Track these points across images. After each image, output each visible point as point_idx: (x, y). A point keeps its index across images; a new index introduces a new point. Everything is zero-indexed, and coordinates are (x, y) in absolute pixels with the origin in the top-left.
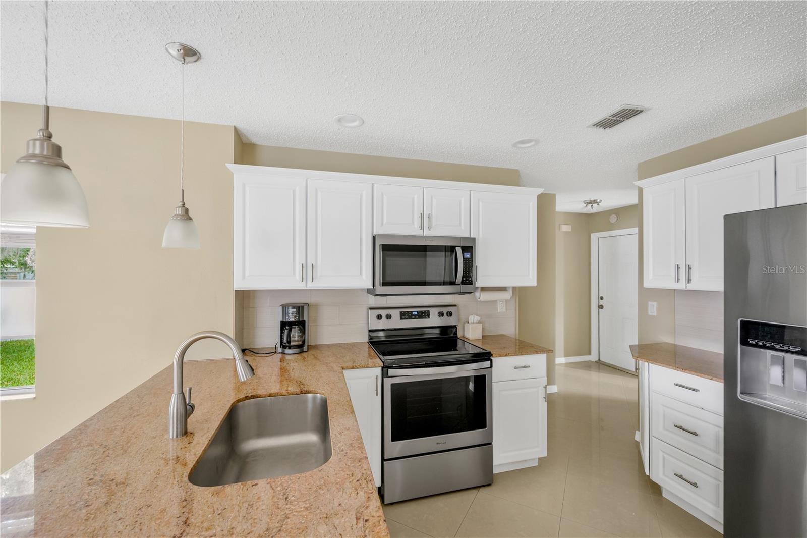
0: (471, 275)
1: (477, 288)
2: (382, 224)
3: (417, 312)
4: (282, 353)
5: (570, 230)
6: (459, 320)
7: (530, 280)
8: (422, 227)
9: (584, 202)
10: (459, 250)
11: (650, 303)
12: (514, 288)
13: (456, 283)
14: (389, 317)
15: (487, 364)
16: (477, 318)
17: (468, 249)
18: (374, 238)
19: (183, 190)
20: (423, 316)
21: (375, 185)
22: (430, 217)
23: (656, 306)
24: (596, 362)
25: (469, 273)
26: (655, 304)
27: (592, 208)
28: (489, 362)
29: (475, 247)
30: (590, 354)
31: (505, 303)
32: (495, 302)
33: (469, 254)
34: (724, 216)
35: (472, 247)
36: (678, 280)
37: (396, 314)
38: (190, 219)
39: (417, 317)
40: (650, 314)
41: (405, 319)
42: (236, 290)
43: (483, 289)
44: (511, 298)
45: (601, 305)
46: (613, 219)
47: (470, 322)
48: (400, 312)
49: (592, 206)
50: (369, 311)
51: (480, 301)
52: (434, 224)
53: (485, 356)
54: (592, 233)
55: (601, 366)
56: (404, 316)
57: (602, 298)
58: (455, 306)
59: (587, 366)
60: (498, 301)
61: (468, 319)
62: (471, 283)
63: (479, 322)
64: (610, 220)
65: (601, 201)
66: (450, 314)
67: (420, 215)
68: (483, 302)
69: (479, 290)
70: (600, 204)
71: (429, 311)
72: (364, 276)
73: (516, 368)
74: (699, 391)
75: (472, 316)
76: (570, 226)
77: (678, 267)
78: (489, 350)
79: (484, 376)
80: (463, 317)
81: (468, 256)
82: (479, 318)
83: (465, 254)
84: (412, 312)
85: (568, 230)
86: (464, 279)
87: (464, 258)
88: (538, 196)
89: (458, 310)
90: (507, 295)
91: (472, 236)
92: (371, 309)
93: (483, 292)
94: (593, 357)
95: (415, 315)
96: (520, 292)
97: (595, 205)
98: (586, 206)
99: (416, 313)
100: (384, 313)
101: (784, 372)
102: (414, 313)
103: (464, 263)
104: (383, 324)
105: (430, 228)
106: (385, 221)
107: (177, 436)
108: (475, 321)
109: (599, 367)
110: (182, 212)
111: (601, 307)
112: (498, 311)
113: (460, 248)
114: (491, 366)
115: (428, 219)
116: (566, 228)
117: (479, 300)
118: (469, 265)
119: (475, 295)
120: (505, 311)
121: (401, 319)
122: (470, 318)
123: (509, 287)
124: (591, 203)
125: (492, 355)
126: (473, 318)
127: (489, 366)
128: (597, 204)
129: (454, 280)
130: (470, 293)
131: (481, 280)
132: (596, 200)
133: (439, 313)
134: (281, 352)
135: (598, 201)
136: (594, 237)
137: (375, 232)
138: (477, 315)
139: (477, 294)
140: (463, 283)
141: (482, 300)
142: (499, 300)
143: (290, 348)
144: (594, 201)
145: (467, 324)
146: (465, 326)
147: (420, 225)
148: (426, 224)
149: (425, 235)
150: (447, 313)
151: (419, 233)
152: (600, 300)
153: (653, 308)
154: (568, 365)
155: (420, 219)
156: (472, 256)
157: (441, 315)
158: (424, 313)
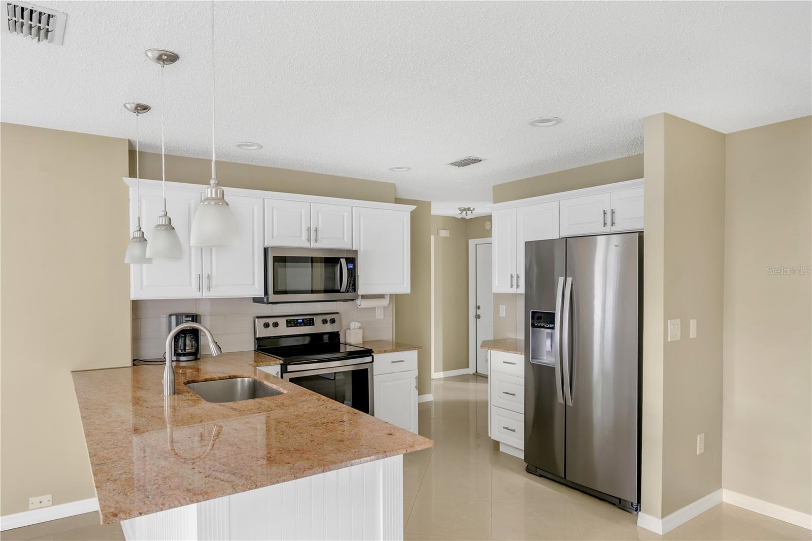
1: (359, 295)
2: (273, 237)
3: (303, 320)
4: (175, 361)
5: (448, 236)
6: (341, 326)
7: (404, 288)
8: (309, 240)
9: (459, 208)
10: (343, 261)
11: (501, 306)
12: (391, 295)
13: (341, 291)
14: (276, 325)
15: (369, 359)
16: (358, 325)
17: (352, 261)
18: (266, 250)
19: (139, 217)
20: (308, 323)
21: (266, 201)
22: (316, 230)
23: (504, 308)
24: (473, 374)
26: (504, 307)
27: (467, 215)
28: (371, 357)
29: (357, 257)
30: (468, 367)
31: (383, 310)
32: (374, 309)
33: (352, 265)
34: (525, 242)
35: (355, 258)
36: (512, 286)
37: (282, 322)
38: (146, 240)
39: (302, 324)
40: (501, 315)
41: (291, 326)
42: (133, 301)
43: (364, 297)
44: (389, 304)
45: (479, 315)
46: (488, 226)
47: (351, 329)
48: (287, 320)
49: (466, 213)
50: (257, 320)
51: (361, 308)
52: (320, 236)
53: (367, 353)
54: (470, 239)
55: (478, 378)
56: (290, 323)
57: (479, 308)
58: (337, 313)
59: (464, 378)
60: (377, 309)
61: (350, 326)
62: (354, 291)
63: (360, 328)
64: (485, 227)
65: (474, 209)
66: (333, 321)
67: (307, 229)
68: (364, 308)
69: (360, 297)
70: (473, 211)
71: (313, 319)
72: (256, 286)
73: (393, 362)
74: (516, 364)
75: (353, 323)
76: (448, 231)
77: (512, 277)
78: (370, 348)
79: (367, 369)
80: (344, 324)
81: (351, 266)
82: (360, 325)
83: (348, 264)
84: (297, 320)
85: (447, 236)
86: (348, 287)
87: (347, 268)
88: (411, 212)
89: (341, 317)
90: (385, 302)
91: (354, 249)
92: (258, 317)
93: (364, 300)
94: (471, 370)
95: (300, 323)
96: (397, 299)
97: (469, 212)
98: (460, 214)
99: (301, 321)
100: (271, 321)
101: (552, 342)
102: (299, 321)
103: (348, 272)
104: (271, 332)
105: (316, 241)
106: (275, 234)
107: (170, 395)
108: (356, 328)
109: (476, 379)
110: (139, 235)
111: (478, 317)
112: (377, 318)
113: (344, 259)
114: (373, 361)
115: (315, 233)
116: (444, 233)
117: (360, 307)
118: (352, 274)
119: (356, 302)
120: (383, 317)
121: (287, 326)
122: (351, 324)
123: (386, 295)
124: (465, 210)
125: (373, 352)
126: (354, 325)
127: (371, 361)
129: (339, 289)
130: (353, 300)
131: (361, 291)
132: (470, 208)
133: (323, 320)
134: (175, 359)
135: (472, 209)
136: (472, 243)
137: (266, 245)
138: (357, 322)
139: (358, 301)
140: (347, 291)
141: (363, 307)
142: (378, 307)
143: (184, 355)
144: (468, 208)
145: (348, 330)
146: (347, 332)
147: (307, 238)
148: (313, 237)
149: (312, 246)
150: (330, 320)
151: (306, 245)
152: (477, 310)
153: (503, 311)
154: (446, 379)
155: (307, 232)
156: (354, 266)
157: (325, 322)
158: (308, 321)
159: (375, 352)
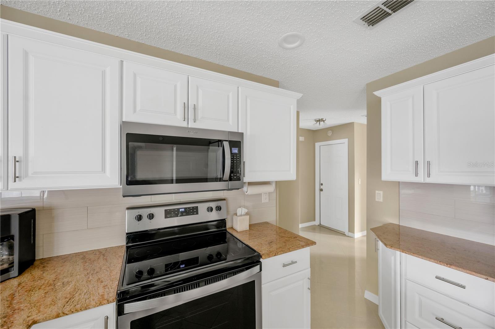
0: (240, 171)
1: (245, 183)
2: (134, 111)
3: (185, 209)
5: (303, 141)
6: (228, 214)
7: (290, 175)
8: (185, 119)
9: (315, 120)
10: (226, 145)
11: (377, 192)
12: (277, 182)
13: (224, 179)
14: (151, 216)
15: (257, 268)
16: (244, 211)
17: (236, 144)
20: (191, 212)
21: (124, 63)
22: (195, 108)
23: (382, 194)
24: (318, 225)
25: (237, 169)
26: (381, 192)
27: (320, 125)
28: (259, 265)
29: (243, 142)
30: (314, 220)
31: (268, 195)
32: (260, 195)
33: (237, 149)
35: (240, 142)
36: (417, 174)
37: (159, 213)
39: (184, 214)
40: (377, 200)
41: (171, 217)
43: (250, 184)
44: (274, 190)
45: (322, 189)
46: (330, 133)
47: (238, 215)
48: (165, 210)
49: (320, 123)
50: (126, 211)
51: (248, 195)
52: (199, 115)
54: (316, 142)
55: (321, 228)
56: (168, 214)
57: (322, 184)
58: (224, 200)
60: (262, 194)
61: (236, 212)
62: (239, 179)
63: (247, 214)
64: (328, 135)
65: (326, 120)
66: (219, 208)
67: (183, 105)
68: (250, 195)
69: (247, 184)
70: (325, 122)
71: (197, 207)
73: (284, 266)
75: (240, 209)
76: (304, 138)
77: (417, 163)
80: (231, 211)
81: (235, 151)
82: (246, 211)
83: (233, 149)
84: (179, 209)
86: (232, 175)
87: (231, 153)
88: (297, 100)
89: (227, 204)
90: (271, 188)
91: (240, 131)
92: (127, 209)
93: (250, 186)
94: (317, 223)
95: (182, 212)
96: (279, 184)
97: (322, 123)
98: (316, 123)
99: (183, 210)
100: (145, 213)
102: (181, 210)
103: (231, 158)
105: (195, 120)
106: (138, 108)
108: (243, 213)
109: (320, 229)
111: (321, 190)
112: (263, 202)
113: (227, 143)
114: (261, 271)
115: (193, 110)
116: (301, 139)
117: (246, 194)
118: (237, 161)
119: (242, 190)
120: (268, 201)
121: (166, 217)
122: (238, 211)
123: (273, 181)
124: (319, 121)
125: (261, 257)
126: (241, 211)
127: (259, 270)
128: (323, 122)
129: (222, 177)
130: (238, 189)
131: (249, 175)
132: (323, 119)
133: (208, 208)
135: (324, 119)
136: (317, 145)
137: (124, 119)
138: (244, 208)
139: (245, 189)
140: (231, 179)
142: (264, 193)
144: (322, 119)
145: (235, 216)
146: (234, 218)
147: (183, 116)
148: (191, 116)
149: (189, 127)
150: (216, 207)
151: (183, 124)
152: (321, 186)
153: (379, 196)
155: (183, 109)
156: (240, 151)
157: (210, 209)
158: (191, 209)
159: (263, 257)
